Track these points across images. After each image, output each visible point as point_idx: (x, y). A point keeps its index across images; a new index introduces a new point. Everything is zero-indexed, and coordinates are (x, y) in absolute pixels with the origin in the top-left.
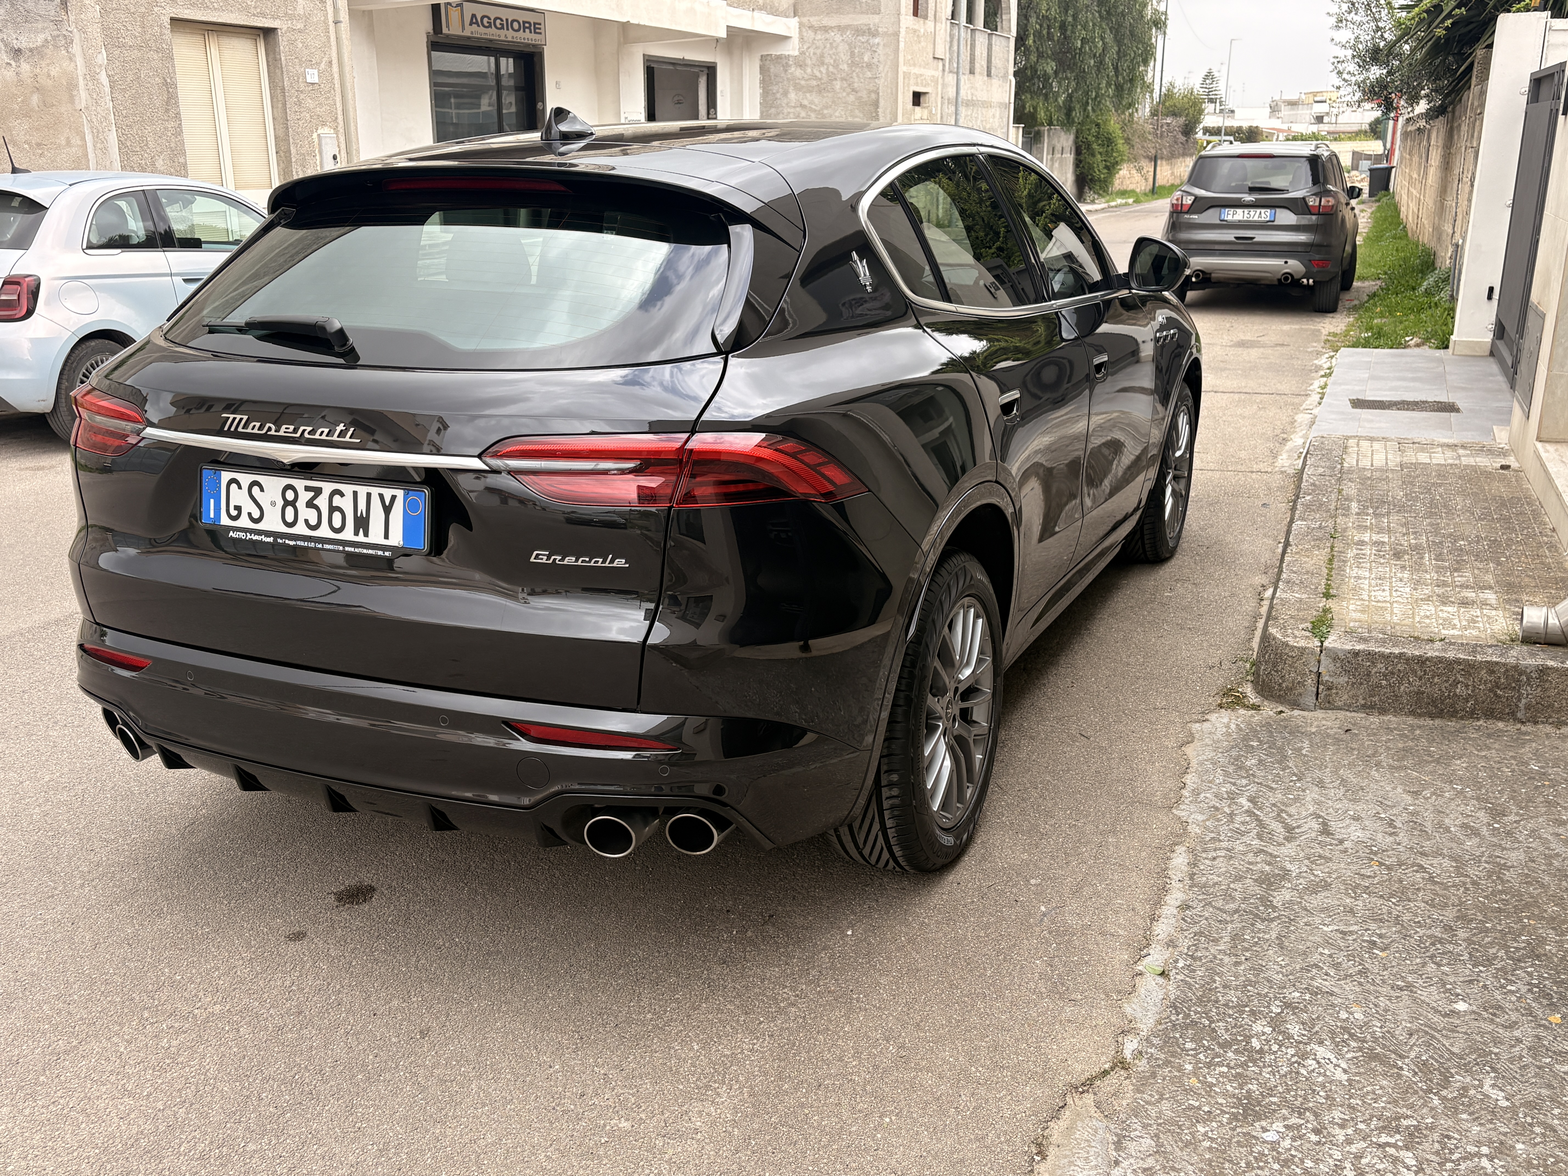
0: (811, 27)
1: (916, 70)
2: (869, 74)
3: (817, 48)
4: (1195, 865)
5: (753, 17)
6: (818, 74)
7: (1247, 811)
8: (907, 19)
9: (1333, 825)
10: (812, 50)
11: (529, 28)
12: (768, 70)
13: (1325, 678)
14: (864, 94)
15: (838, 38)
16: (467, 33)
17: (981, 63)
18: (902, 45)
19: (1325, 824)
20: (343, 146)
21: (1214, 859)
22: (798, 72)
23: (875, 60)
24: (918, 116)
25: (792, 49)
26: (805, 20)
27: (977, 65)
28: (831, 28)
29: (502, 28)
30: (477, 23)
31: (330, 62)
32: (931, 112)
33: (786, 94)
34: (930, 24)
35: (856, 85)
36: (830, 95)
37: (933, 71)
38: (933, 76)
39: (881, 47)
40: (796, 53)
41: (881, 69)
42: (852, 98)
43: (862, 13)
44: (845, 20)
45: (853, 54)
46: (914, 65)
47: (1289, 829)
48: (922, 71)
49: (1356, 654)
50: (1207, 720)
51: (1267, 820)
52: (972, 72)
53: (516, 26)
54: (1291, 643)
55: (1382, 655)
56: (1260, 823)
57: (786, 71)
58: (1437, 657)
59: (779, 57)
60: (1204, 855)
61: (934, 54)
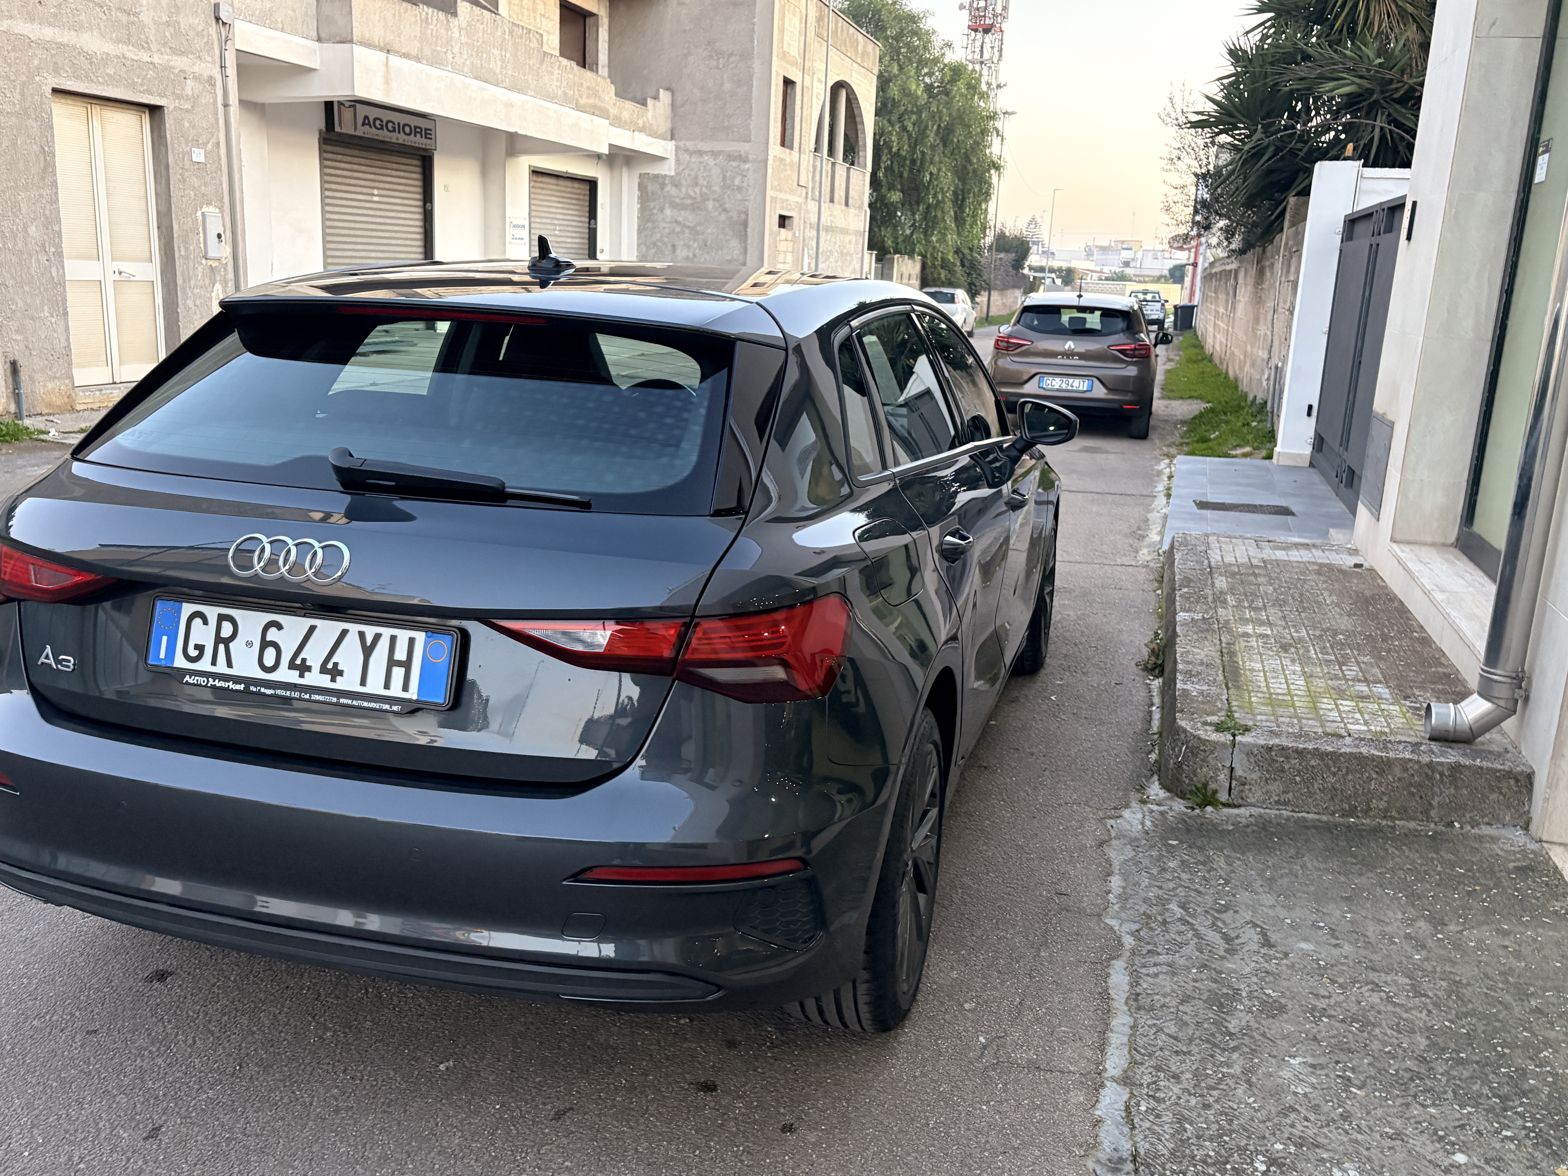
0: (686, 151)
1: (780, 195)
2: (739, 197)
3: (692, 170)
4: (1138, 984)
5: (633, 138)
6: (691, 193)
7: (1180, 920)
8: (775, 149)
9: (1274, 937)
10: (687, 172)
11: (421, 133)
12: (646, 187)
13: (1239, 772)
14: (734, 214)
15: (711, 162)
16: (358, 133)
17: (840, 194)
18: (770, 171)
19: (1264, 933)
20: (228, 225)
21: (1156, 975)
22: (674, 191)
23: (745, 184)
24: (783, 237)
25: (668, 169)
26: (681, 144)
27: (837, 195)
28: (705, 152)
29: (394, 131)
30: (369, 124)
31: (218, 144)
32: (794, 234)
33: (662, 210)
34: (795, 154)
35: (727, 206)
36: (703, 213)
37: (797, 198)
38: (798, 202)
39: (750, 172)
40: (672, 173)
41: (750, 191)
42: (723, 217)
43: (734, 140)
44: (718, 146)
45: (724, 177)
46: (781, 191)
47: (1227, 939)
48: (787, 197)
49: (1270, 749)
50: (1120, 816)
51: (1202, 930)
52: (832, 200)
53: (407, 129)
54: (1203, 737)
55: (1297, 751)
56: (1198, 935)
57: (662, 189)
58: (1351, 753)
59: (656, 176)
60: (1144, 971)
61: (798, 182)
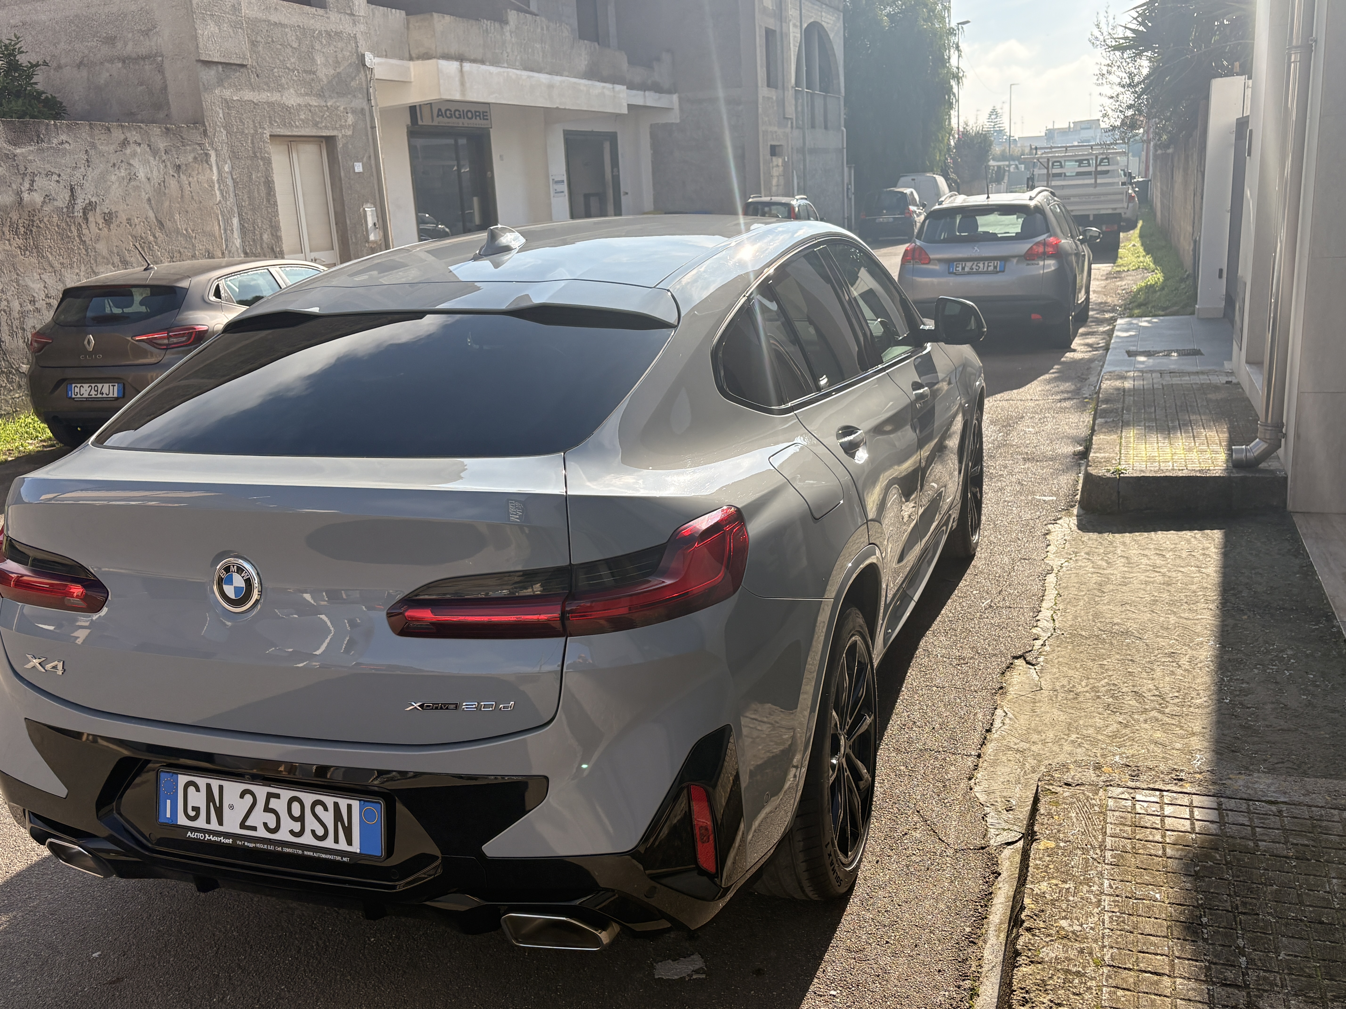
0: (688, 100)
1: (770, 129)
3: (694, 116)
5: (644, 96)
6: (695, 136)
8: (763, 90)
10: (690, 118)
11: (479, 116)
12: (656, 135)
13: (1123, 494)
15: (710, 108)
16: (435, 123)
17: (819, 119)
18: (760, 110)
20: (380, 216)
22: (680, 136)
23: (740, 123)
24: (775, 163)
25: (674, 118)
26: (683, 95)
27: (817, 121)
29: (460, 117)
30: (442, 115)
31: (370, 157)
32: (784, 160)
33: (671, 153)
34: (780, 91)
37: (784, 129)
38: (785, 132)
39: (744, 113)
40: (678, 121)
43: (728, 87)
46: (770, 125)
48: (776, 129)
49: (1139, 479)
52: (813, 126)
53: (470, 115)
54: (1101, 475)
55: (1152, 478)
56: (1093, 562)
57: (671, 135)
58: (1185, 476)
59: (666, 125)
61: (784, 115)
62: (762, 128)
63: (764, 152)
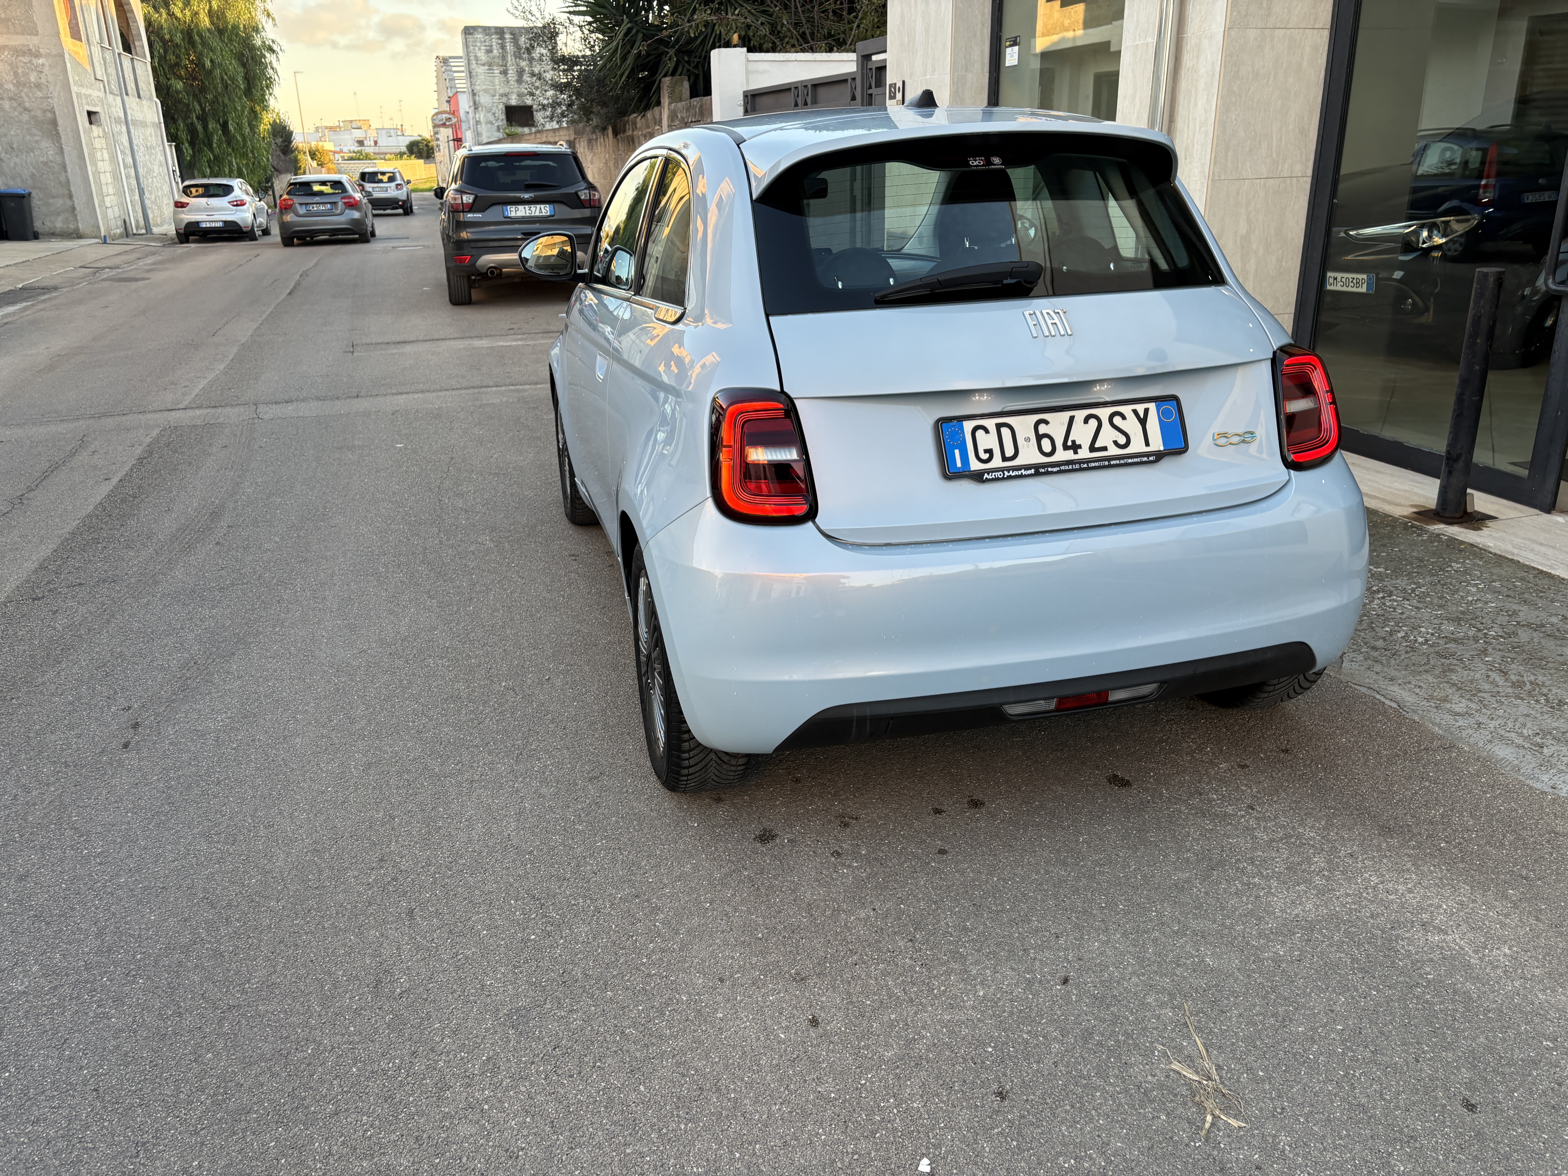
1: (84, 91)
2: (40, 94)
8: (67, 41)
14: (39, 113)
17: (131, 86)
18: (68, 65)
24: (95, 134)
27: (129, 88)
32: (104, 130)
34: (85, 45)
35: (27, 104)
37: (96, 93)
38: (98, 97)
39: (46, 68)
41: (51, 88)
42: (25, 117)
43: (18, 34)
44: (2, 40)
45: (16, 74)
46: (82, 86)
48: (89, 92)
52: (127, 94)
61: (95, 76)
62: (74, 89)
63: (82, 119)
